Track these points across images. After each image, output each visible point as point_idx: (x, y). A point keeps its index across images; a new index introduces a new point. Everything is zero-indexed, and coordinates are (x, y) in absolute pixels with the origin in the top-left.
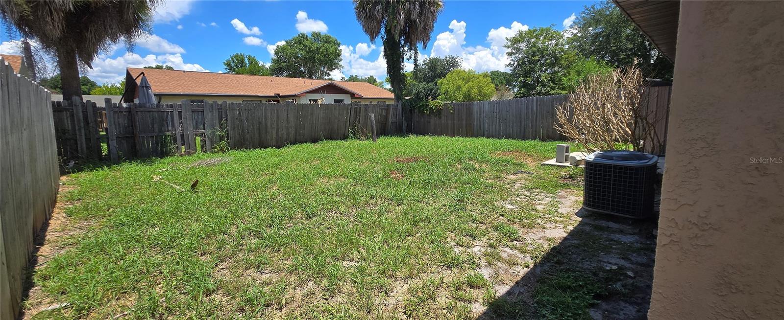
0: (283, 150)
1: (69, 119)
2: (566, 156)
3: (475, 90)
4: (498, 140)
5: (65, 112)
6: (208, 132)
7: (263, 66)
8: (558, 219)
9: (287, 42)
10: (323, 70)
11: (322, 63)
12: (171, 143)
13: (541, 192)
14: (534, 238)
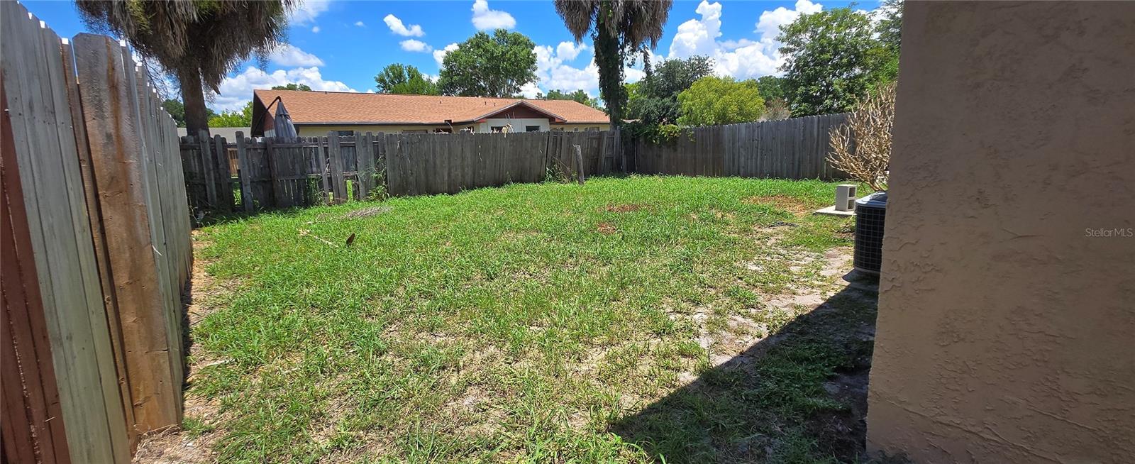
0: (457, 197)
1: (196, 159)
2: (850, 201)
3: (734, 108)
4: (759, 181)
5: (191, 151)
6: (361, 174)
7: (429, 81)
8: (816, 283)
9: (460, 46)
10: (511, 85)
11: (508, 73)
12: (316, 188)
13: (804, 250)
14: (778, 305)
